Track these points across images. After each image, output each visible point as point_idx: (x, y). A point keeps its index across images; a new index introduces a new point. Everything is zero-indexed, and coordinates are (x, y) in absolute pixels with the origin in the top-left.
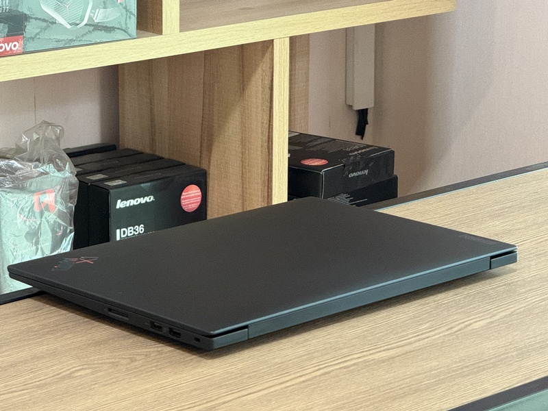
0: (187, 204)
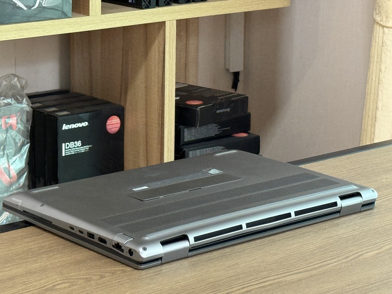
0: (111, 128)
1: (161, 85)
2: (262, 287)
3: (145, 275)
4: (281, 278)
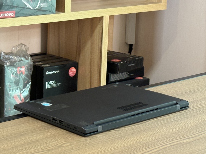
0: (71, 74)
1: (100, 51)
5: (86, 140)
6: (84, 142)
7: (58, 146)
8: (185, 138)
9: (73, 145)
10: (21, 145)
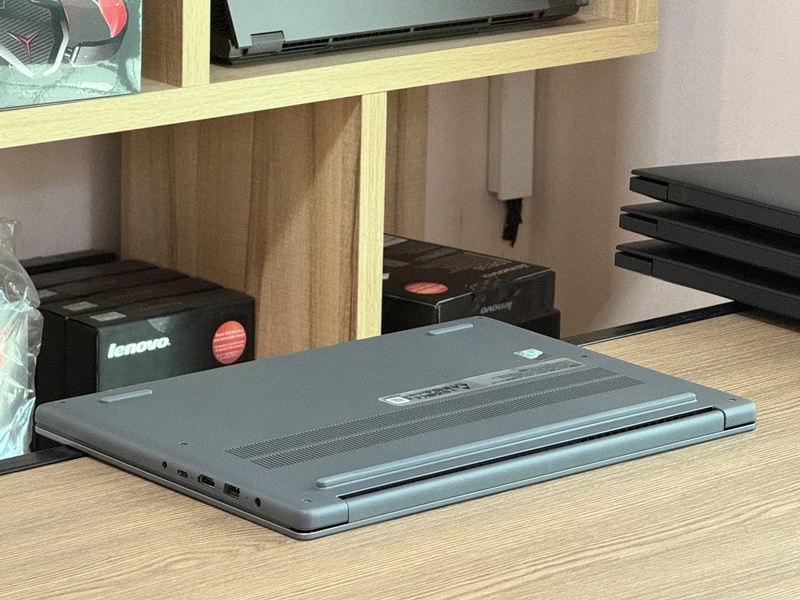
0: (223, 352)
1: (348, 250)
2: (573, 570)
3: (344, 545)
4: (608, 553)
5: (258, 548)
6: (252, 557)
7: (153, 567)
8: (627, 544)
9: (209, 567)
10: (21, 565)
